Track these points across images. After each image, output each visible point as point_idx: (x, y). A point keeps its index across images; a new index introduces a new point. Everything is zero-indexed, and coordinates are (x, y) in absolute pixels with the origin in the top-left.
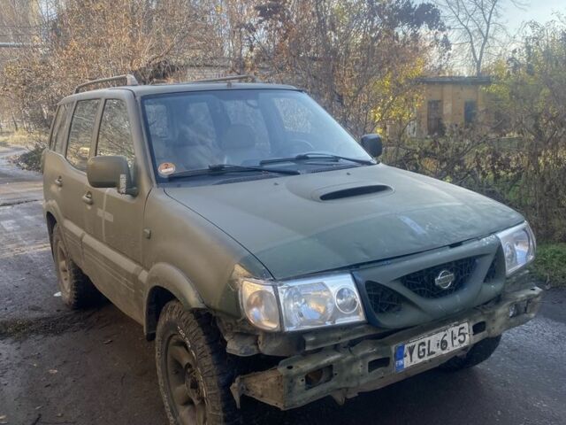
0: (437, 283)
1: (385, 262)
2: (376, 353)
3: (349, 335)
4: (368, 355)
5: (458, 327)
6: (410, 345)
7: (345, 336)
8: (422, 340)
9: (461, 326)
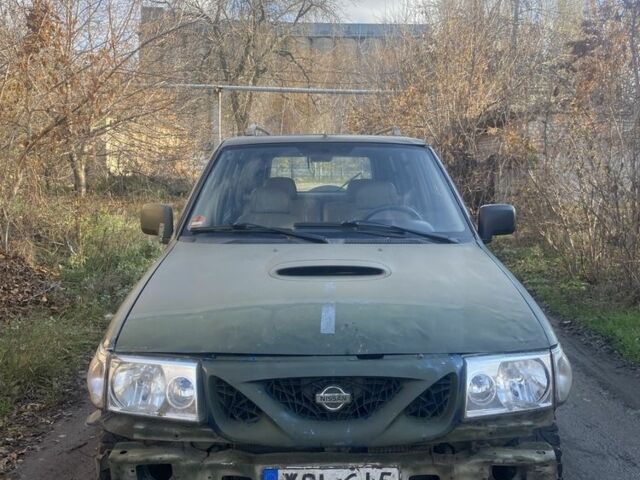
0: (318, 400)
1: (251, 359)
2: (234, 468)
3: (189, 435)
4: (220, 467)
5: (380, 471)
6: (289, 472)
7: (184, 435)
8: (311, 472)
9: (385, 470)
